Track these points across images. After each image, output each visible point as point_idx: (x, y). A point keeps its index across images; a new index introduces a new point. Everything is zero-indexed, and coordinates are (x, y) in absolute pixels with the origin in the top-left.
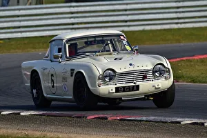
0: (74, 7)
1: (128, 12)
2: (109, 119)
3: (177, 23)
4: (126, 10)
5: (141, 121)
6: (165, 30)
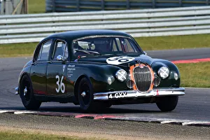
2: (96, 118)
5: (124, 120)
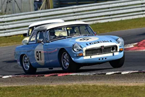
0: (75, 8)
1: (110, 9)
3: (143, 14)
4: (109, 8)
6: (135, 19)
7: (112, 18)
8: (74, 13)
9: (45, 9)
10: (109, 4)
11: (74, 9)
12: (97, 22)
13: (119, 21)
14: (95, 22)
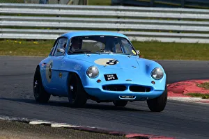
4: (179, 19)
7: (181, 37)
8: (119, 17)
9: (79, 4)
10: (181, 12)
11: (119, 12)
12: (154, 39)
13: (191, 44)
14: (151, 39)
